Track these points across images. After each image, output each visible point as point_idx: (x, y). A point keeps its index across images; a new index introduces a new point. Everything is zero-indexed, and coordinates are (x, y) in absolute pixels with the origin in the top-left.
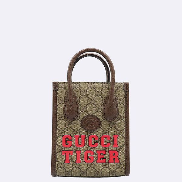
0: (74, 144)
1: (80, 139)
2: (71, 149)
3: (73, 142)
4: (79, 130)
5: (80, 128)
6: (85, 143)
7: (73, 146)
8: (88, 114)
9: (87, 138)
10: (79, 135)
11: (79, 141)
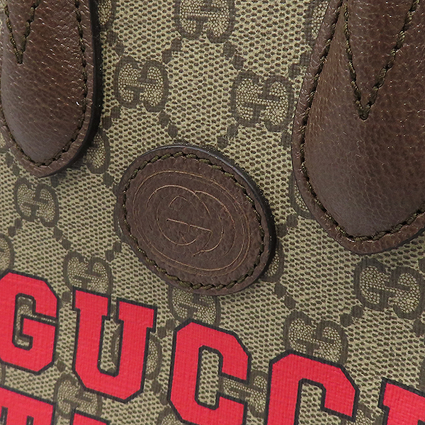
0: (66, 355)
1: (111, 327)
2: (43, 385)
3: (66, 339)
4: (110, 256)
5: (117, 248)
6: (144, 376)
7: (61, 367)
8: (173, 131)
9: (162, 333)
10: (108, 296)
11: (107, 345)
